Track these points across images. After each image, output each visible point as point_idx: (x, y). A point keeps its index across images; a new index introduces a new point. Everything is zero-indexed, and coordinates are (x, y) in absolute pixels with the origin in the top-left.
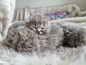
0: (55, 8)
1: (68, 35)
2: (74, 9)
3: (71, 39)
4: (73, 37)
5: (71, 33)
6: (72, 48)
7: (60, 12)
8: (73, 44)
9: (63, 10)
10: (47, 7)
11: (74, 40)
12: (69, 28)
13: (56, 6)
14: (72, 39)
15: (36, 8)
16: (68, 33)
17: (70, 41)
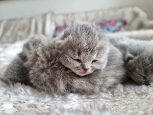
0: (100, 14)
1: (130, 61)
2: (136, 15)
3: (137, 69)
4: (140, 64)
5: (136, 58)
6: (140, 87)
7: (110, 22)
8: (142, 78)
9: (116, 18)
10: (86, 13)
11: (143, 71)
12: (132, 48)
13: (103, 10)
14: (140, 68)
15: (67, 15)
16: (129, 58)
17: (134, 73)
